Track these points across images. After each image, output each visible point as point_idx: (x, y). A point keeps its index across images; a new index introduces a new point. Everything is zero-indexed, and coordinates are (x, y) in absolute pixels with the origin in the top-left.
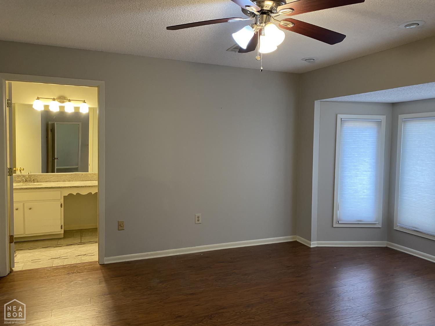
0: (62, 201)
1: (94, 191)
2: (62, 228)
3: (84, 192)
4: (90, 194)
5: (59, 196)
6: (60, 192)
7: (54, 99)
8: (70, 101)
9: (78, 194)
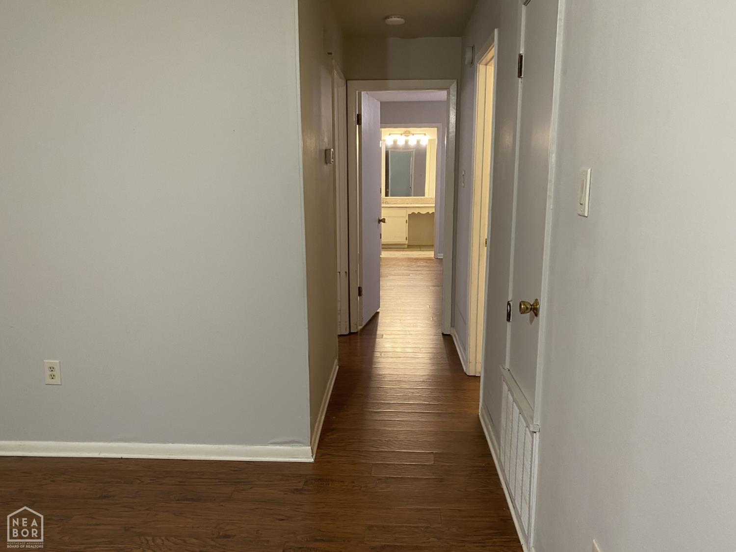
0: (407, 218)
1: (431, 211)
2: (406, 239)
3: (423, 212)
4: (428, 213)
5: (405, 214)
6: (405, 211)
7: (401, 134)
8: (413, 134)
9: (419, 213)
